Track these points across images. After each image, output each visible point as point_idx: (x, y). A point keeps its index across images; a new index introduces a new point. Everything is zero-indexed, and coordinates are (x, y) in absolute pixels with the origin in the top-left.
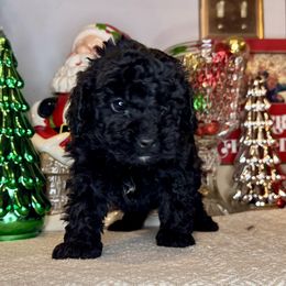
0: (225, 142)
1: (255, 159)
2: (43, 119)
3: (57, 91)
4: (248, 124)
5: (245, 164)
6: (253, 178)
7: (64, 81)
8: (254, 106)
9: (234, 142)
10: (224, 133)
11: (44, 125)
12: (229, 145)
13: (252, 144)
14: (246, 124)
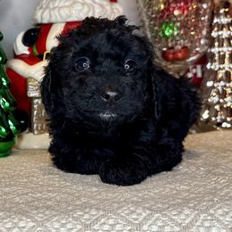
0: (191, 67)
1: (222, 83)
2: (27, 48)
3: (39, 22)
4: (215, 50)
5: (213, 87)
6: (221, 101)
7: (47, 12)
8: (220, 33)
9: (199, 67)
10: (193, 58)
11: (28, 53)
12: (194, 71)
13: (220, 69)
14: (213, 50)
